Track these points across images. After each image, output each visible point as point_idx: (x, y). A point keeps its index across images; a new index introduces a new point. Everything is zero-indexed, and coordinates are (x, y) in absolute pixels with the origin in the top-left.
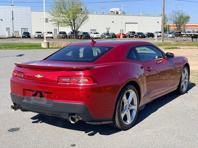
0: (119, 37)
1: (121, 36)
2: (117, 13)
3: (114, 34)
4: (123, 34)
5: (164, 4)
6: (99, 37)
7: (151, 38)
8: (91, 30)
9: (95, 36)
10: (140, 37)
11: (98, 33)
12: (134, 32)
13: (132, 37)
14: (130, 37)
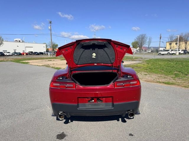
0: (23, 54)
1: (25, 54)
2: (20, 41)
3: (20, 53)
4: (26, 53)
5: (51, 37)
6: (11, 54)
7: (42, 55)
8: (3, 51)
9: (8, 54)
10: (36, 55)
11: (9, 53)
12: (32, 52)
13: (31, 55)
14: (30, 54)
